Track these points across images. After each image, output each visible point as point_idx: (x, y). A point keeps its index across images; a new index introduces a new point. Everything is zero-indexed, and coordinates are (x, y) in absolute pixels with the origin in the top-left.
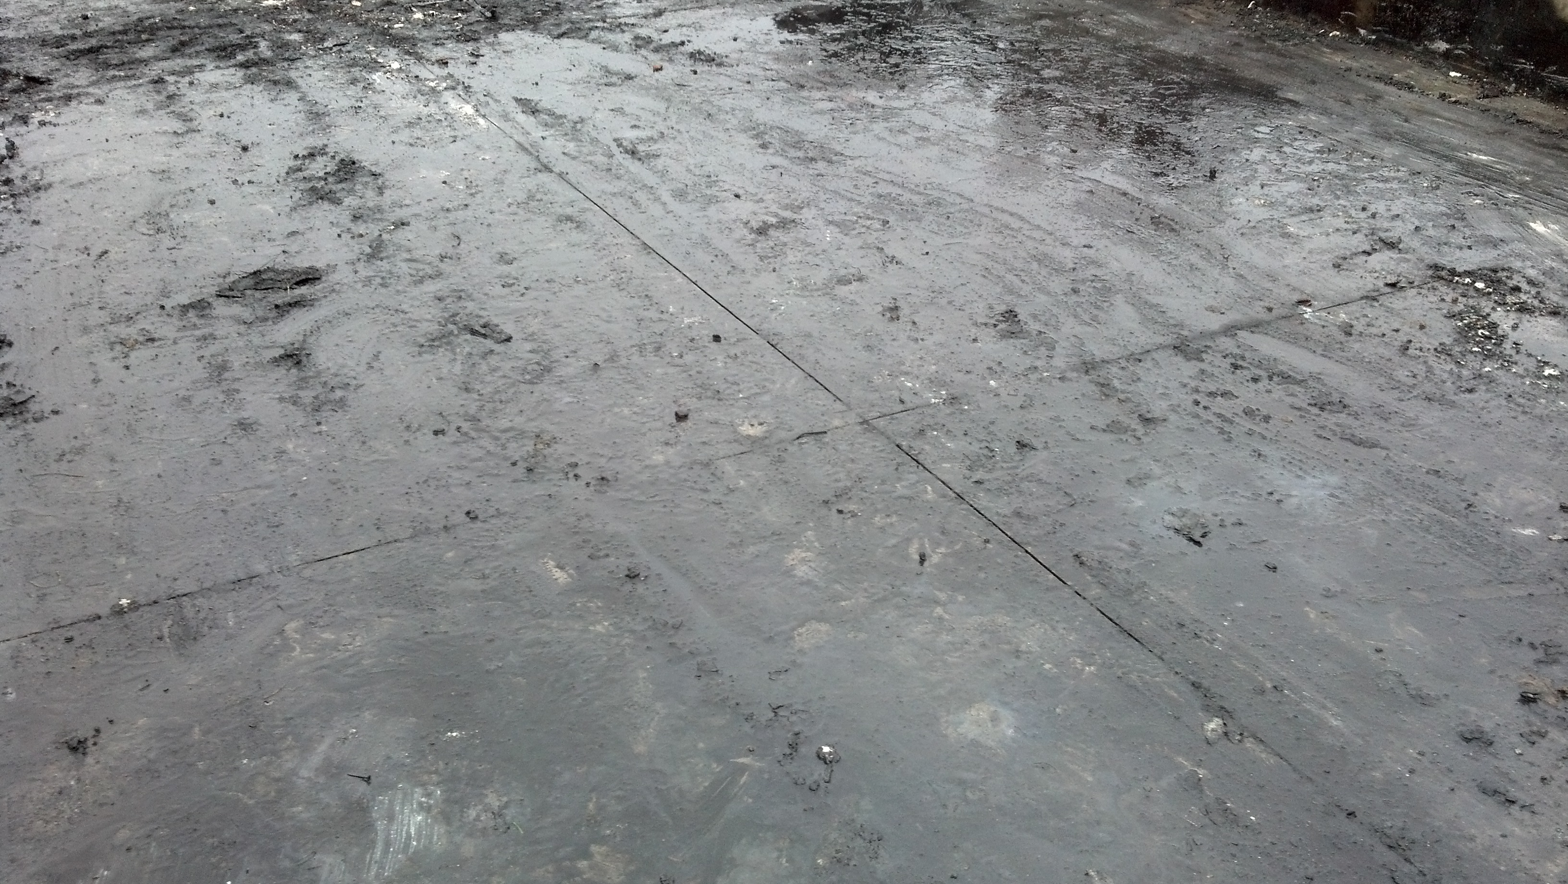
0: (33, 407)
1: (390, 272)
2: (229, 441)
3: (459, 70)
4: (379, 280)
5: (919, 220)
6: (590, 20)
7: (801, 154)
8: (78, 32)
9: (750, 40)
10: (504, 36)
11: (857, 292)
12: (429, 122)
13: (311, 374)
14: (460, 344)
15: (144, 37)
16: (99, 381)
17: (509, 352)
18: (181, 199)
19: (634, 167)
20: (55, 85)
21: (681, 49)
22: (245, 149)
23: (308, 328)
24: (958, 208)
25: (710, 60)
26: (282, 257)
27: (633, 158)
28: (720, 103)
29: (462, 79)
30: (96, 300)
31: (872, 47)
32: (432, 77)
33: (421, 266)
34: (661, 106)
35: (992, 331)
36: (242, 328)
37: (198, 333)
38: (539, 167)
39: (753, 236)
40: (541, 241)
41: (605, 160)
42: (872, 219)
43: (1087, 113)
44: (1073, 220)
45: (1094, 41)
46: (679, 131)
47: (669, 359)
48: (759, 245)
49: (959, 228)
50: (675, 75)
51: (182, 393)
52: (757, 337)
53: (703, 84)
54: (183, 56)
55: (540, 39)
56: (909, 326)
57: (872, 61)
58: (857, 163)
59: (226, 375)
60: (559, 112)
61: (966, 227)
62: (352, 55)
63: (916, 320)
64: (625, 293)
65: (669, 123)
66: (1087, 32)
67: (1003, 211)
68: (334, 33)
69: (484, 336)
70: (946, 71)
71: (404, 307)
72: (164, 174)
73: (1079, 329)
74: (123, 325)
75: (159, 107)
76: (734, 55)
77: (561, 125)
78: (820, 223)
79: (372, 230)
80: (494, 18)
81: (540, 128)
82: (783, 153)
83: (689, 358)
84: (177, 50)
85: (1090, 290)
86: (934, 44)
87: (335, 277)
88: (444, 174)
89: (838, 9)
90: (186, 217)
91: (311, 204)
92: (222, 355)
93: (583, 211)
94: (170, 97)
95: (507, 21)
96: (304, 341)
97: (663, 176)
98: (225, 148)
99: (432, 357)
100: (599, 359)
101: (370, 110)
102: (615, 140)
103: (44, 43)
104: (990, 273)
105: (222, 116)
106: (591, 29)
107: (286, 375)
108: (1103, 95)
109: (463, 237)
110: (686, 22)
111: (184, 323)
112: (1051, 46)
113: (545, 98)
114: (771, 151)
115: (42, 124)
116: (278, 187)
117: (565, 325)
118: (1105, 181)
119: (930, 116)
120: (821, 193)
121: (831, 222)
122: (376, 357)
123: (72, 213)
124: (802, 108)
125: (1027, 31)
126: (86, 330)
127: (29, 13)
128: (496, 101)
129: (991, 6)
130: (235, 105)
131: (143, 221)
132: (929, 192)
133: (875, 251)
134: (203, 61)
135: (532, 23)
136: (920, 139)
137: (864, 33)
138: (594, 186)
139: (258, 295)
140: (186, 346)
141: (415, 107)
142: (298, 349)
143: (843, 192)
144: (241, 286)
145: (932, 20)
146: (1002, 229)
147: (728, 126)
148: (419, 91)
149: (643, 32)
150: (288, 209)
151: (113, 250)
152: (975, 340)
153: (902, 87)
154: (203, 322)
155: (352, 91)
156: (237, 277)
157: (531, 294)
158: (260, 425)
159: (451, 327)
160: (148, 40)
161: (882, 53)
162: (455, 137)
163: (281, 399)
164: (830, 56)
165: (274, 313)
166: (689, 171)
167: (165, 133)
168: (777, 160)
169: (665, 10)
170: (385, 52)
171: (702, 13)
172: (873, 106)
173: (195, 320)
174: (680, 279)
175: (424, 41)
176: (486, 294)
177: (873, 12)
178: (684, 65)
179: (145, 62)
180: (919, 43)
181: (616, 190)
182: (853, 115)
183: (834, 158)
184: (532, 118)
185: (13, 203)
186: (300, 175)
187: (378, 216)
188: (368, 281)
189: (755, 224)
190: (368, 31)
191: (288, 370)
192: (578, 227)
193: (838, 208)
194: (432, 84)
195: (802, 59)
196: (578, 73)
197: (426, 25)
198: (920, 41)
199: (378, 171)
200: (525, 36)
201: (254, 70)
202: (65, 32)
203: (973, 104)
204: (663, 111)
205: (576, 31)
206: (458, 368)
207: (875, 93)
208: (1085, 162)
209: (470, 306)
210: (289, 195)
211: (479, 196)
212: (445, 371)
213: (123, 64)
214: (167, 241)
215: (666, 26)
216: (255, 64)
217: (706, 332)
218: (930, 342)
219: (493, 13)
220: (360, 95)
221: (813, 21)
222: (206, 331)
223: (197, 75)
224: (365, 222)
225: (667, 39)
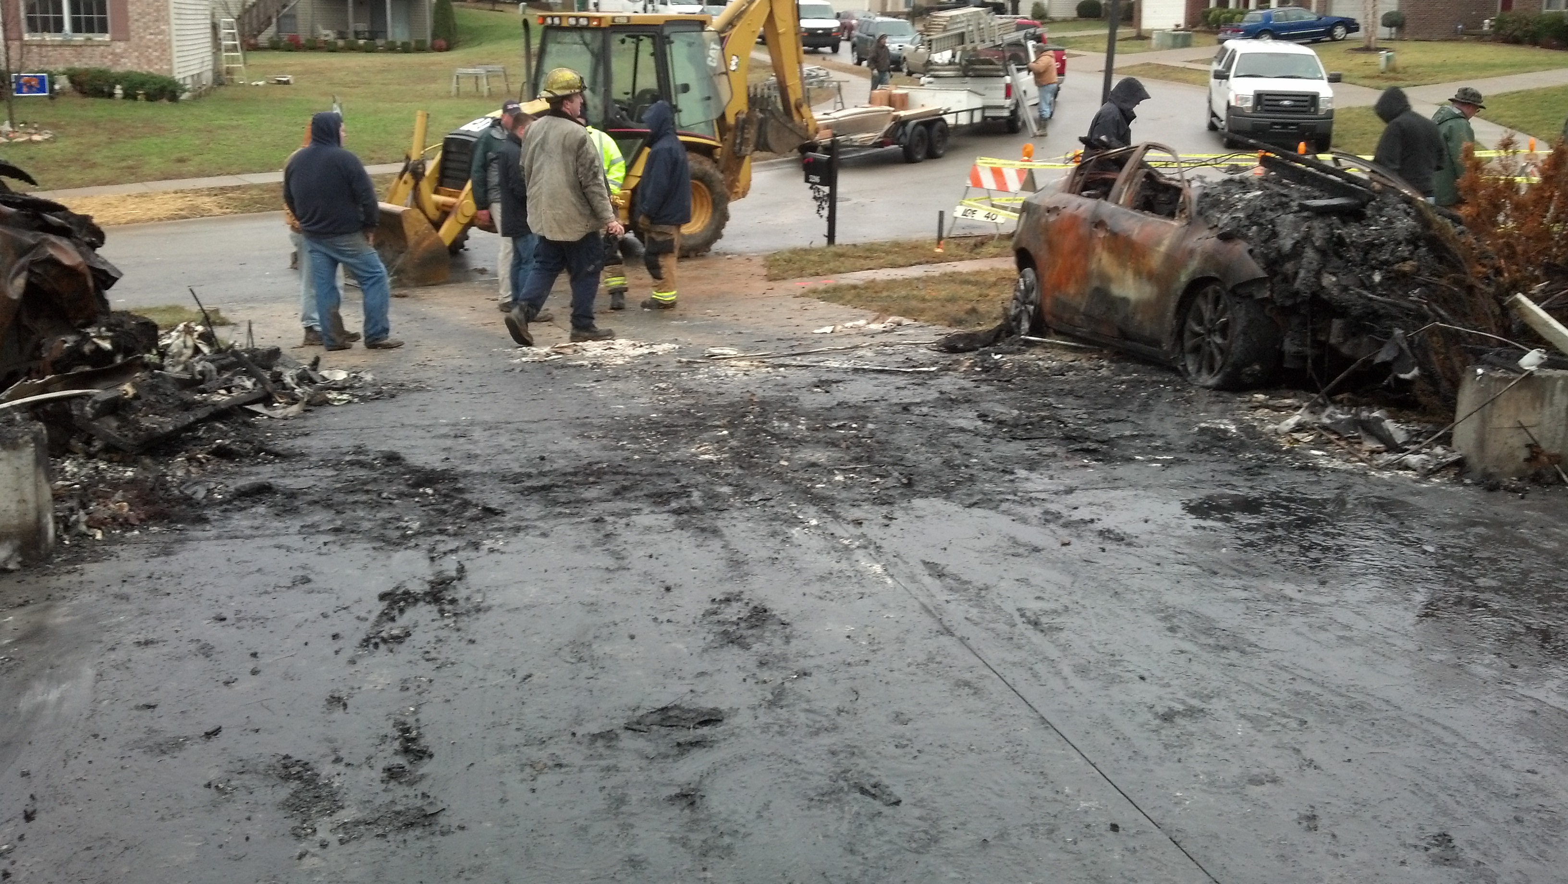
0: (442, 820)
1: (788, 721)
2: (618, 877)
3: (873, 531)
4: (776, 728)
5: (1341, 723)
6: (1001, 493)
7: (1211, 641)
8: (534, 471)
9: (1160, 522)
10: (917, 502)
11: (1270, 795)
12: (839, 577)
13: (702, 816)
14: (848, 802)
15: (591, 479)
16: (507, 801)
17: (897, 816)
18: (605, 631)
19: (1037, 638)
20: (507, 518)
21: (1091, 526)
22: (668, 589)
23: (705, 768)
24: (1384, 714)
25: (1120, 539)
26: (688, 697)
27: (1035, 629)
28: (1128, 582)
29: (873, 538)
30: (514, 721)
31: (1291, 539)
32: (847, 535)
33: (818, 718)
34: (1067, 580)
35: (1423, 856)
36: (644, 763)
37: (603, 763)
38: (942, 630)
39: (1158, 722)
40: (937, 704)
41: (1007, 628)
42: (1289, 717)
43: (1529, 628)
44: (1516, 742)
45: (1534, 552)
46: (1084, 606)
47: (1061, 844)
48: (1163, 732)
49: (1386, 737)
50: (1083, 551)
51: (581, 822)
52: (1158, 831)
53: (1111, 561)
54: (623, 499)
55: (951, 507)
56: (1329, 839)
57: (1291, 553)
58: (1272, 656)
59: (624, 809)
60: (965, 578)
61: (1393, 736)
62: (775, 509)
63: (1336, 833)
64: (1018, 768)
65: (1075, 598)
66: (1525, 543)
67: (1435, 723)
68: (760, 488)
69: (874, 796)
70: (1371, 571)
71: (798, 757)
72: (592, 607)
73: (1524, 864)
74: (535, 748)
75: (597, 543)
76: (1146, 537)
77: (966, 590)
78: (1231, 716)
79: (774, 676)
80: (910, 484)
81: (946, 592)
82: (1192, 639)
83: (1084, 846)
84: (618, 493)
85: (1536, 821)
86: (1358, 542)
87: (736, 721)
88: (849, 628)
89: (1256, 499)
90: (607, 649)
91: (722, 646)
92: (622, 788)
93: (982, 677)
94: (607, 536)
95: (921, 488)
96: (700, 782)
97: (1065, 650)
98: (650, 587)
99: (820, 813)
100: (989, 835)
101: (786, 562)
102: (1018, 610)
103: (504, 479)
104: (1420, 789)
105: (651, 556)
106: (1001, 501)
107: (679, 814)
108: (1545, 609)
109: (861, 693)
110: (1097, 501)
111: (591, 752)
112: (1486, 554)
113: (952, 563)
114: (1180, 635)
115: (492, 551)
116: (694, 628)
117: (955, 794)
118: (1550, 702)
119: (1352, 614)
120: (1233, 685)
121: (1243, 716)
122: (767, 806)
123: (505, 635)
124: (1213, 594)
125: (1460, 537)
126: (501, 749)
127: (495, 451)
128: (906, 563)
129: (1421, 508)
130: (664, 548)
131: (567, 649)
132: (1352, 695)
133: (1291, 752)
134: (640, 505)
135: (945, 491)
136: (1342, 637)
137: (1282, 525)
138: (994, 654)
139: (664, 731)
140: (590, 776)
141: (827, 562)
142: (693, 790)
143: (1257, 686)
144: (648, 720)
145: (1357, 518)
146: (1433, 743)
147: (1135, 606)
148: (833, 548)
149: (1053, 507)
150: (700, 650)
151: (537, 674)
152: (1403, 863)
153: (1323, 583)
154: (608, 752)
155: (772, 543)
156: (645, 712)
157: (923, 758)
158: (649, 864)
159: (841, 783)
160: (593, 483)
161: (1301, 546)
162: (863, 594)
163: (672, 840)
164: (1246, 545)
165: (675, 751)
166: (1092, 647)
167: (598, 568)
168: (1187, 646)
169: (1076, 488)
170: (806, 509)
171: (1113, 493)
172: (1291, 599)
173: (602, 750)
174: (1078, 759)
175: (842, 501)
176: (879, 753)
177: (1293, 505)
178: (1092, 542)
179: (588, 502)
180: (1341, 541)
181: (1016, 660)
182: (1269, 606)
183: (1248, 649)
184: (938, 582)
185: (455, 622)
186: (715, 618)
187: (782, 664)
188: (766, 728)
189: (1160, 710)
190: (792, 488)
191: (682, 810)
192: (975, 693)
193: (1251, 702)
194: (846, 542)
195: (1216, 546)
196: (986, 542)
197: (845, 487)
198: (1342, 538)
199: (788, 621)
200: (939, 503)
201: (685, 517)
202: (523, 470)
203: (1401, 607)
204: (1068, 585)
205: (987, 502)
206: (844, 827)
207: (1293, 586)
208: (1527, 680)
209: (863, 764)
210: (705, 636)
211: (880, 653)
212: (832, 828)
213: (570, 502)
214: (586, 670)
215: (1076, 504)
216: (687, 512)
217: (1103, 820)
218: (1351, 859)
219: (909, 479)
220: (779, 547)
221: (1228, 510)
222: (610, 762)
223: (634, 518)
224: (770, 669)
225: (1076, 515)
